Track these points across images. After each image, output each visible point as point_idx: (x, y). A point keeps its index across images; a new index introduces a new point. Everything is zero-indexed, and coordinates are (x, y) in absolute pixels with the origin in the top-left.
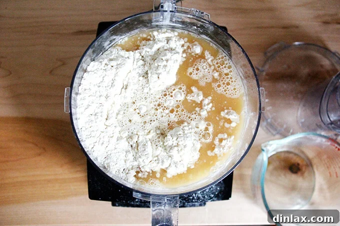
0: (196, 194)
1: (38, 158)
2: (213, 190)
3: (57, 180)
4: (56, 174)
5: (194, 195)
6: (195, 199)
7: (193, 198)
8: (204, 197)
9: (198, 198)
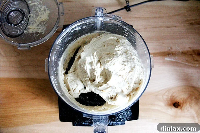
0: (119, 117)
1: (34, 101)
2: (128, 115)
3: (44, 112)
4: (44, 109)
5: (118, 117)
6: (118, 120)
7: (117, 119)
8: (123, 119)
9: (120, 119)
